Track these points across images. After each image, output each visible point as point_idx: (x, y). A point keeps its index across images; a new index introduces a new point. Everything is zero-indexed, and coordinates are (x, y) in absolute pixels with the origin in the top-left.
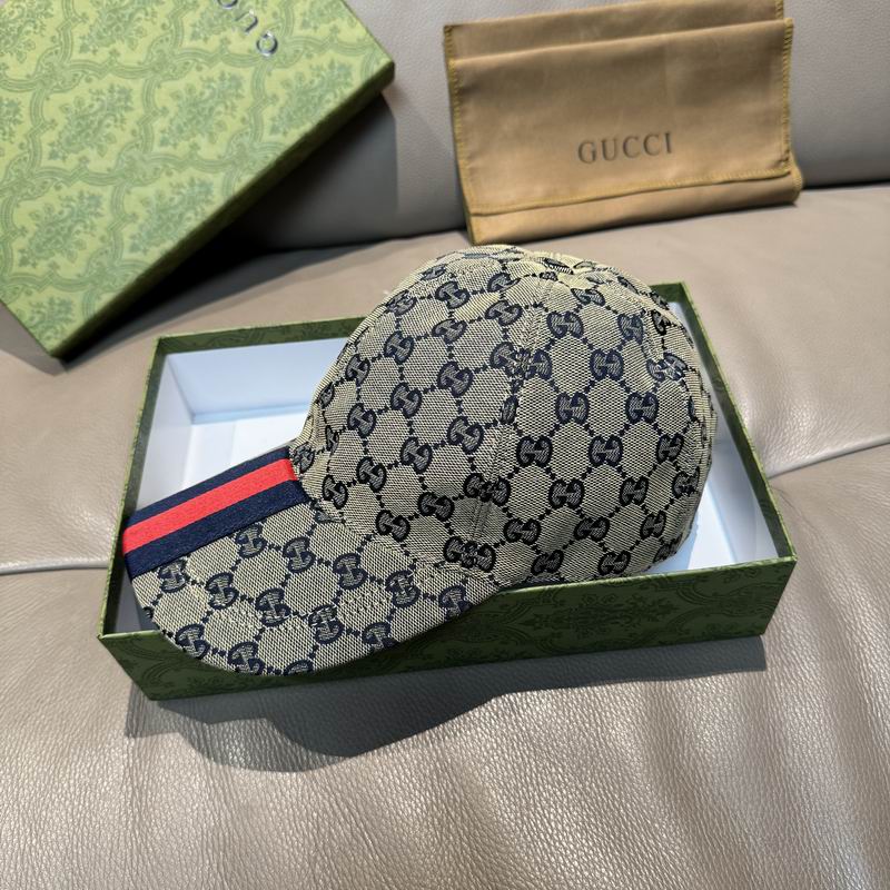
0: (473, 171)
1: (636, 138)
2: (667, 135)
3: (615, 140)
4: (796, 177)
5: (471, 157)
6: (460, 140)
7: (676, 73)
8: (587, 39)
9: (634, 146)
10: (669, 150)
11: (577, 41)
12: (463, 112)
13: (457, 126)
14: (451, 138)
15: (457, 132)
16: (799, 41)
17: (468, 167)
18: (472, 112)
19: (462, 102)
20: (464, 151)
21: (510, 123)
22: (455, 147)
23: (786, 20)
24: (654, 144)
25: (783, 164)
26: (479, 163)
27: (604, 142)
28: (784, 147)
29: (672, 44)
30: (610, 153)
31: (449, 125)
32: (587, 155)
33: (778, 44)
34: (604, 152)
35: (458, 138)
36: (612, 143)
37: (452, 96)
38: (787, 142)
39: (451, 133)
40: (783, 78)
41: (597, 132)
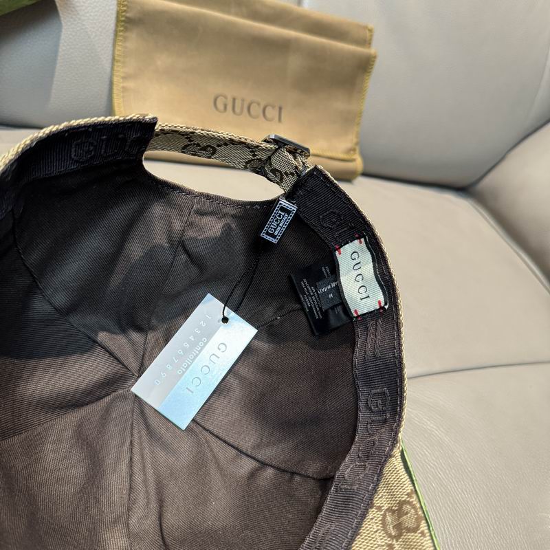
0: (125, 89)
1: (259, 104)
2: (280, 109)
3: (243, 100)
4: (358, 164)
5: (124, 78)
6: (118, 61)
7: (295, 63)
8: (237, 15)
9: (256, 110)
10: (280, 120)
11: (229, 13)
12: (125, 38)
13: (118, 48)
14: (110, 57)
15: (117, 53)
16: (378, 68)
17: (121, 85)
18: (133, 40)
19: (126, 29)
20: (120, 71)
21: (163, 60)
22: (113, 65)
23: (372, 51)
24: (270, 112)
25: (352, 152)
26: (130, 84)
27: (234, 100)
28: (355, 140)
29: (297, 40)
30: (238, 110)
31: (111, 45)
32: (221, 106)
33: (365, 65)
34: (232, 107)
35: (116, 58)
36: (240, 102)
37: (118, 20)
38: (357, 137)
39: (111, 53)
40: (361, 91)
41: (230, 90)
